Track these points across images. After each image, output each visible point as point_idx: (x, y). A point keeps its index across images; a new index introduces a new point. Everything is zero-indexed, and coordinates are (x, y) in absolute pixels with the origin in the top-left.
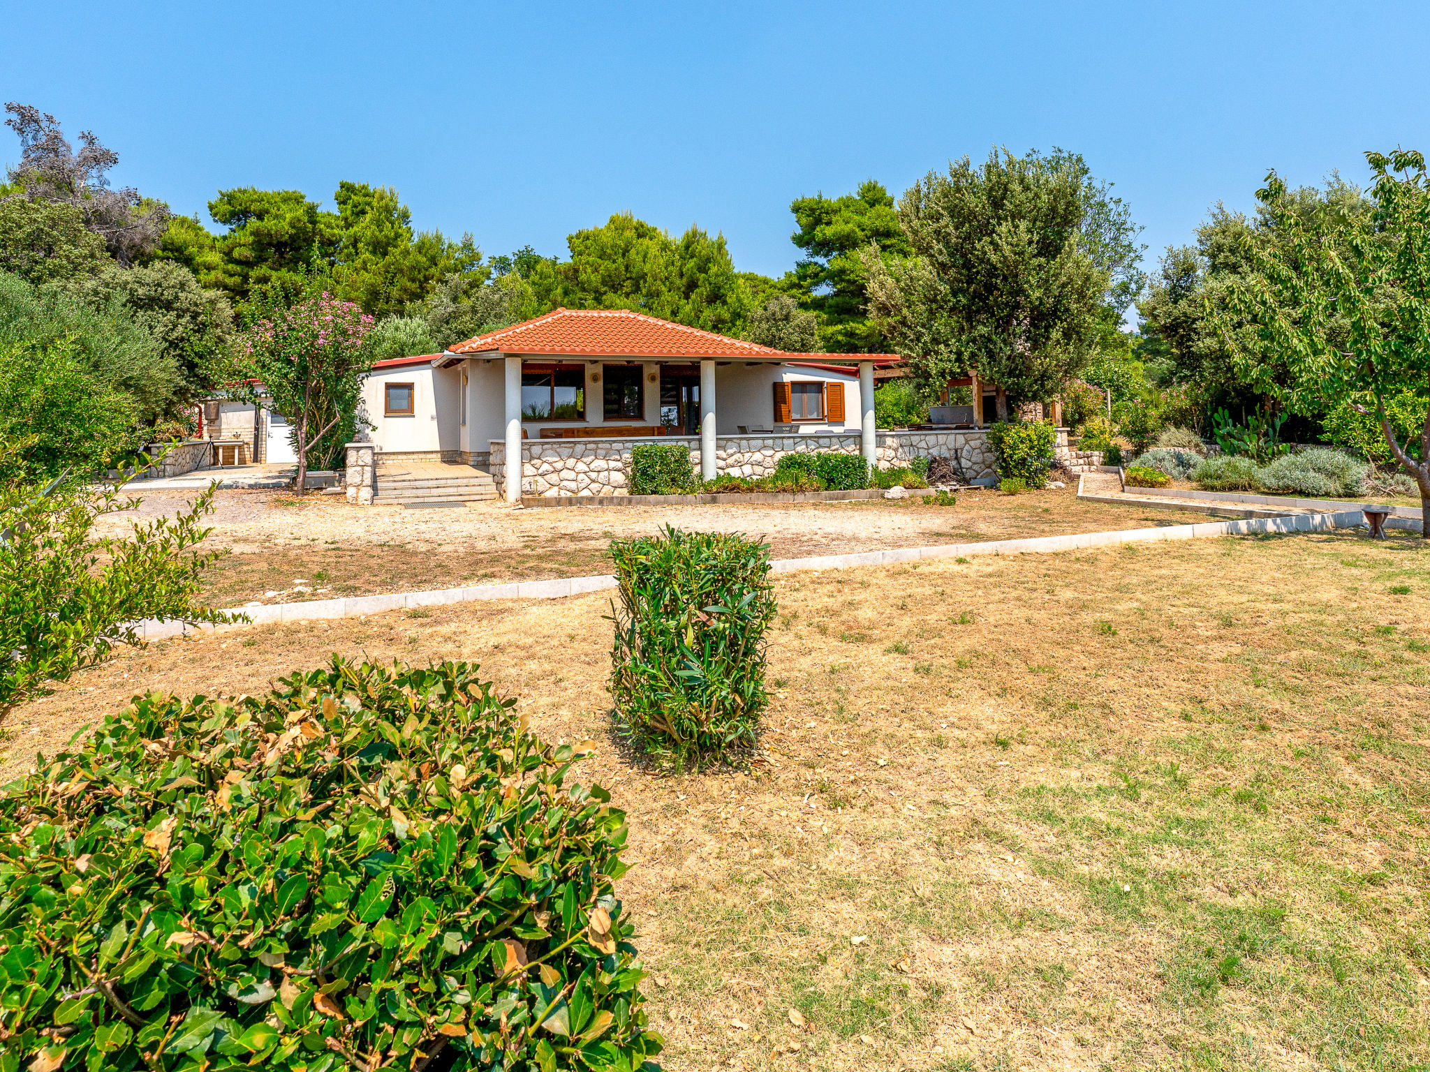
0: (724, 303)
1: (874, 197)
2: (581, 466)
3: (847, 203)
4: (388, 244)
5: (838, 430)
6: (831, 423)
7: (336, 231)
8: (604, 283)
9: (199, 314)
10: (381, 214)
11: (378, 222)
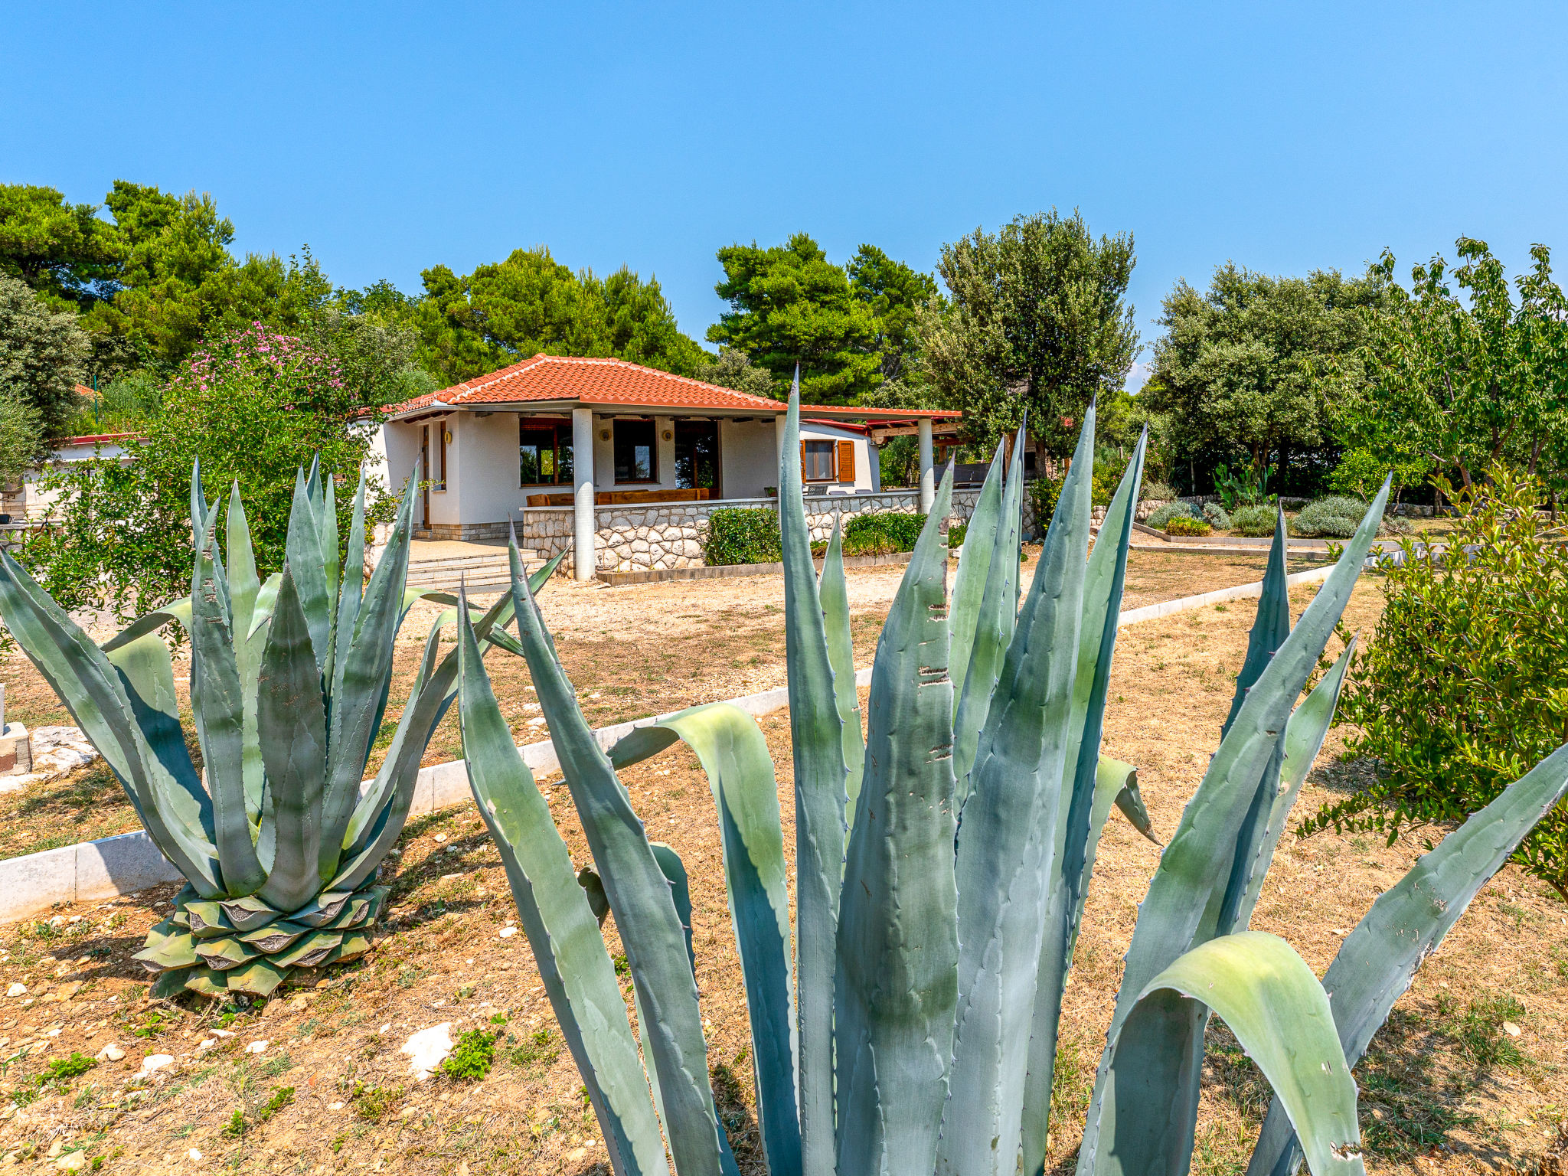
0: (664, 354)
1: (804, 251)
2: (654, 536)
3: (780, 255)
4: (203, 267)
5: (850, 491)
6: (843, 483)
7: (120, 245)
8: (518, 327)
9: (44, 346)
10: (192, 227)
11: (187, 237)
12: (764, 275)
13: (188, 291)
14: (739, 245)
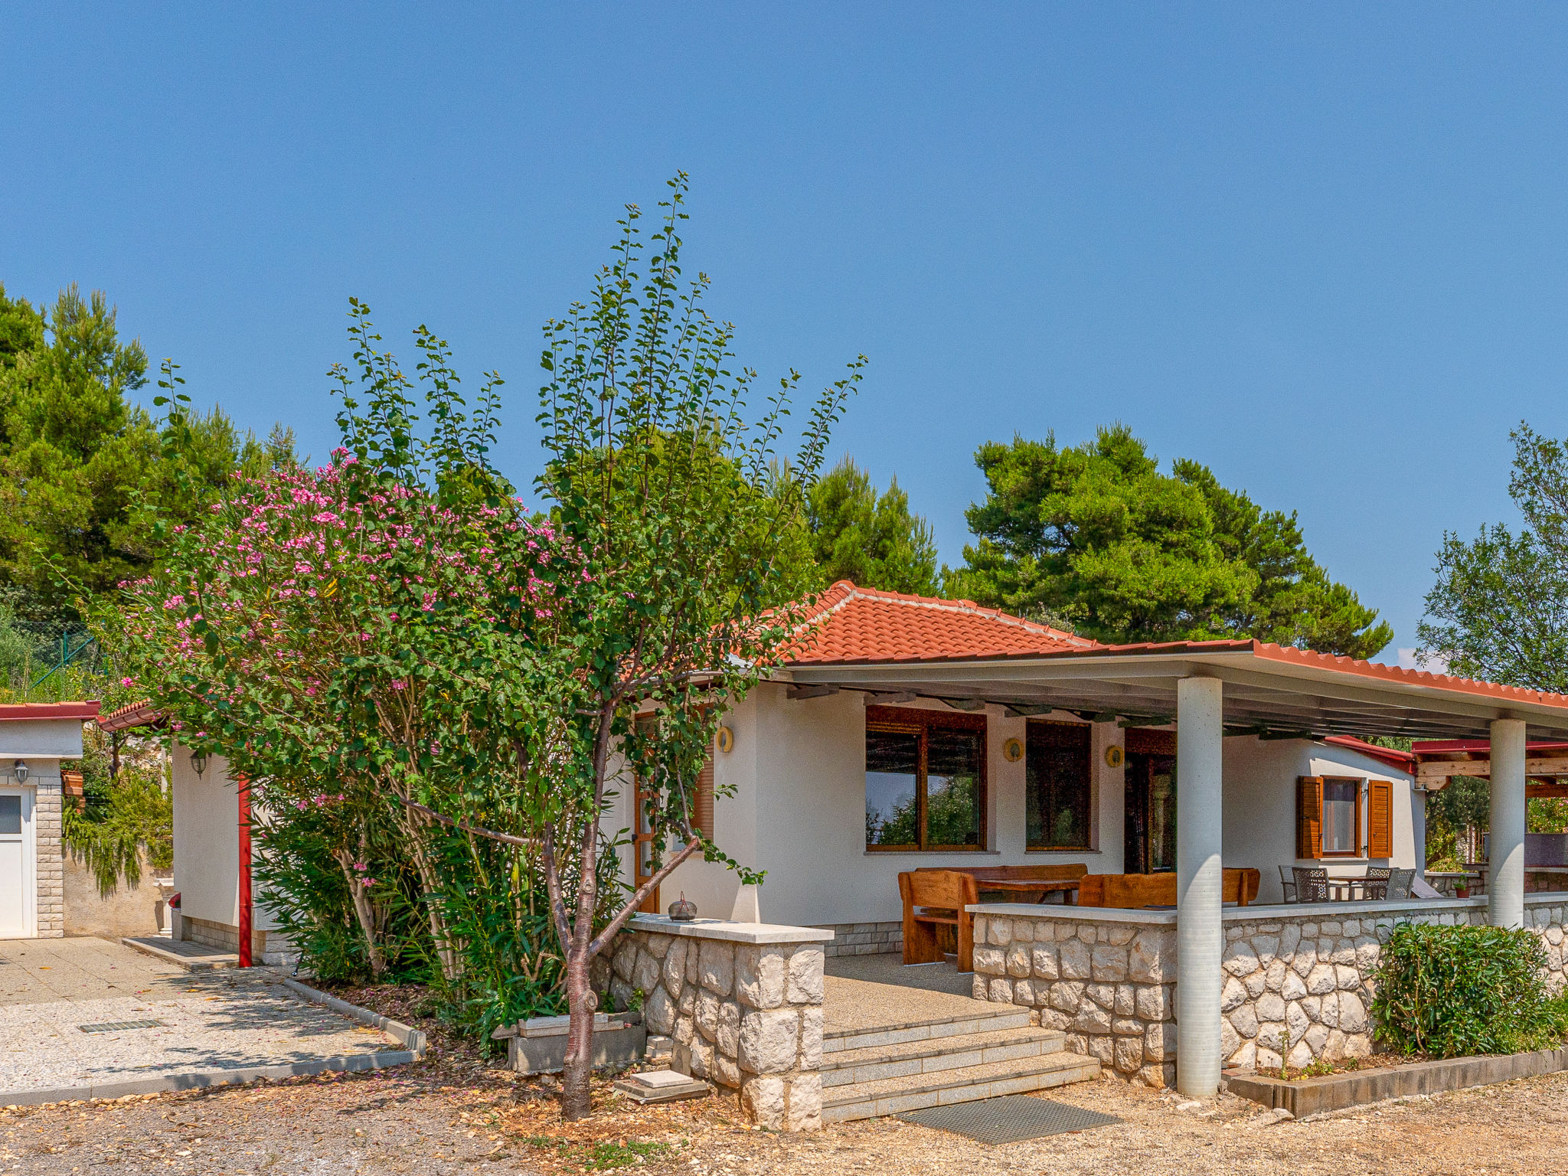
1: (1123, 456)
2: (1293, 982)
3: (1084, 459)
4: (94, 426)
6: (1373, 861)
10: (75, 351)
11: (65, 371)
12: (1066, 492)
13: (68, 467)
14: (1027, 439)
